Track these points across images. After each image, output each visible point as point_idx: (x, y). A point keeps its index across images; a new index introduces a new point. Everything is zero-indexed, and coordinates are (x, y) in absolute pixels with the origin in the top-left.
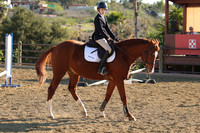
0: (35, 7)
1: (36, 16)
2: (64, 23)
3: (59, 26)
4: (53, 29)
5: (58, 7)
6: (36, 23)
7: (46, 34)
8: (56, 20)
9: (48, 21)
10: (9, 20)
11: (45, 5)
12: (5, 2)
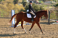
0: (35, 2)
1: (35, 4)
2: (44, 7)
3: (42, 7)
4: (40, 8)
5: (42, 2)
6: (36, 7)
7: (38, 9)
8: (41, 5)
9: (39, 6)
10: (28, 6)
11: (38, 1)
12: (27, 1)
